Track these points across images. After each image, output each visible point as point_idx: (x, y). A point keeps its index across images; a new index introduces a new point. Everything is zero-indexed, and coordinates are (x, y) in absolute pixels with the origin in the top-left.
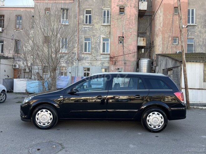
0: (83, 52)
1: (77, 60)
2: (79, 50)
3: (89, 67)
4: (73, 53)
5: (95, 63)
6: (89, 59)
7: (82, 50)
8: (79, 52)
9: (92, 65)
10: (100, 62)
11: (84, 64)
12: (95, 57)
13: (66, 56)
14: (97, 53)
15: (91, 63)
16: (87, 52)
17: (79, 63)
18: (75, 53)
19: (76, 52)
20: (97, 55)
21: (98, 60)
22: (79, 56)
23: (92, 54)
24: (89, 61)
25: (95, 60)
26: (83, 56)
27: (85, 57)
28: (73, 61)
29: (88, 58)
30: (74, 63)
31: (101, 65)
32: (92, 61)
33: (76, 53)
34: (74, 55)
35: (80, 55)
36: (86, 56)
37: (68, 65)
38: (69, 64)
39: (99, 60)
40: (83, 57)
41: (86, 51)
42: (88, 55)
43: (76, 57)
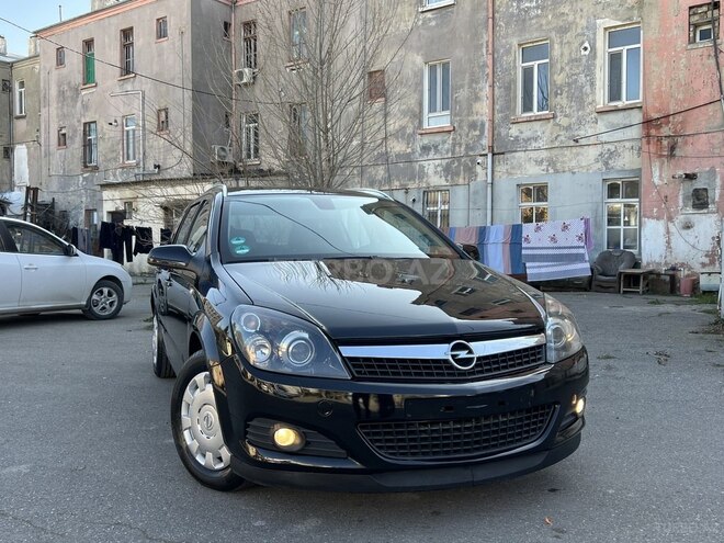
0: (514, 114)
1: (490, 155)
2: (497, 107)
3: (542, 181)
4: (473, 126)
5: (569, 158)
6: (540, 144)
7: (509, 106)
8: (498, 116)
9: (556, 171)
10: (593, 152)
11: (520, 166)
12: (568, 128)
13: (444, 142)
14: (578, 110)
15: (552, 163)
16: (535, 112)
17: (497, 169)
18: (483, 125)
19: (486, 119)
20: (580, 122)
21: (583, 142)
22: (499, 134)
23: (554, 117)
24: (544, 154)
25: (572, 143)
26: (514, 131)
27: (523, 136)
28: (473, 161)
29: (536, 139)
30: (479, 169)
31: (600, 165)
32: (555, 152)
33: (487, 126)
34: (477, 133)
35: (503, 132)
36: (526, 131)
37: (452, 179)
38: (458, 174)
39: (592, 140)
40: (517, 138)
41: (527, 107)
42: (537, 125)
43: (486, 142)
